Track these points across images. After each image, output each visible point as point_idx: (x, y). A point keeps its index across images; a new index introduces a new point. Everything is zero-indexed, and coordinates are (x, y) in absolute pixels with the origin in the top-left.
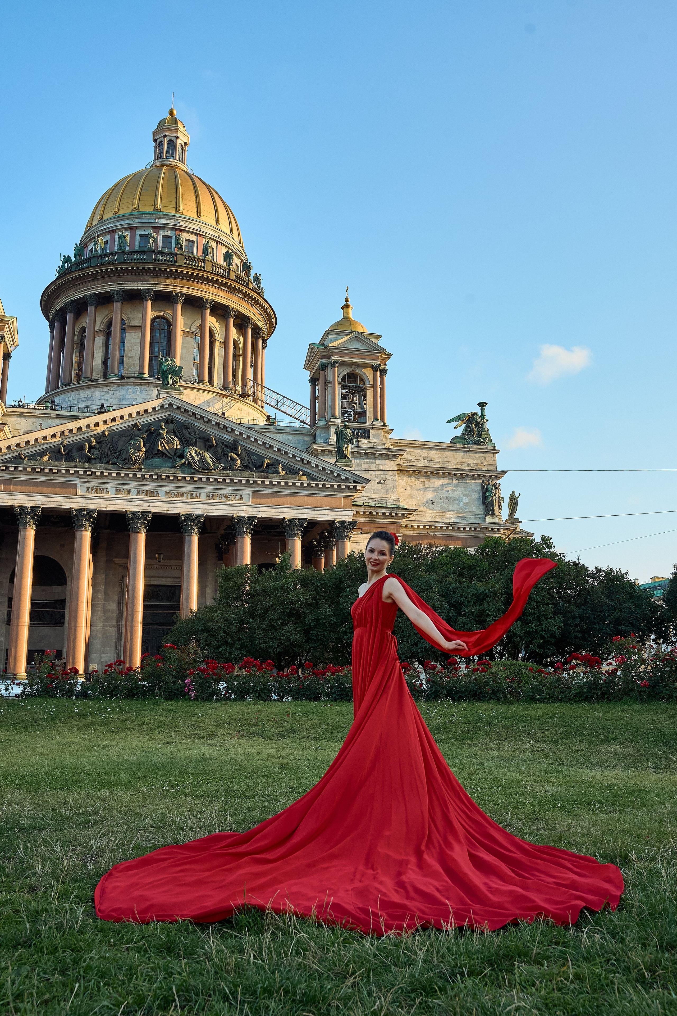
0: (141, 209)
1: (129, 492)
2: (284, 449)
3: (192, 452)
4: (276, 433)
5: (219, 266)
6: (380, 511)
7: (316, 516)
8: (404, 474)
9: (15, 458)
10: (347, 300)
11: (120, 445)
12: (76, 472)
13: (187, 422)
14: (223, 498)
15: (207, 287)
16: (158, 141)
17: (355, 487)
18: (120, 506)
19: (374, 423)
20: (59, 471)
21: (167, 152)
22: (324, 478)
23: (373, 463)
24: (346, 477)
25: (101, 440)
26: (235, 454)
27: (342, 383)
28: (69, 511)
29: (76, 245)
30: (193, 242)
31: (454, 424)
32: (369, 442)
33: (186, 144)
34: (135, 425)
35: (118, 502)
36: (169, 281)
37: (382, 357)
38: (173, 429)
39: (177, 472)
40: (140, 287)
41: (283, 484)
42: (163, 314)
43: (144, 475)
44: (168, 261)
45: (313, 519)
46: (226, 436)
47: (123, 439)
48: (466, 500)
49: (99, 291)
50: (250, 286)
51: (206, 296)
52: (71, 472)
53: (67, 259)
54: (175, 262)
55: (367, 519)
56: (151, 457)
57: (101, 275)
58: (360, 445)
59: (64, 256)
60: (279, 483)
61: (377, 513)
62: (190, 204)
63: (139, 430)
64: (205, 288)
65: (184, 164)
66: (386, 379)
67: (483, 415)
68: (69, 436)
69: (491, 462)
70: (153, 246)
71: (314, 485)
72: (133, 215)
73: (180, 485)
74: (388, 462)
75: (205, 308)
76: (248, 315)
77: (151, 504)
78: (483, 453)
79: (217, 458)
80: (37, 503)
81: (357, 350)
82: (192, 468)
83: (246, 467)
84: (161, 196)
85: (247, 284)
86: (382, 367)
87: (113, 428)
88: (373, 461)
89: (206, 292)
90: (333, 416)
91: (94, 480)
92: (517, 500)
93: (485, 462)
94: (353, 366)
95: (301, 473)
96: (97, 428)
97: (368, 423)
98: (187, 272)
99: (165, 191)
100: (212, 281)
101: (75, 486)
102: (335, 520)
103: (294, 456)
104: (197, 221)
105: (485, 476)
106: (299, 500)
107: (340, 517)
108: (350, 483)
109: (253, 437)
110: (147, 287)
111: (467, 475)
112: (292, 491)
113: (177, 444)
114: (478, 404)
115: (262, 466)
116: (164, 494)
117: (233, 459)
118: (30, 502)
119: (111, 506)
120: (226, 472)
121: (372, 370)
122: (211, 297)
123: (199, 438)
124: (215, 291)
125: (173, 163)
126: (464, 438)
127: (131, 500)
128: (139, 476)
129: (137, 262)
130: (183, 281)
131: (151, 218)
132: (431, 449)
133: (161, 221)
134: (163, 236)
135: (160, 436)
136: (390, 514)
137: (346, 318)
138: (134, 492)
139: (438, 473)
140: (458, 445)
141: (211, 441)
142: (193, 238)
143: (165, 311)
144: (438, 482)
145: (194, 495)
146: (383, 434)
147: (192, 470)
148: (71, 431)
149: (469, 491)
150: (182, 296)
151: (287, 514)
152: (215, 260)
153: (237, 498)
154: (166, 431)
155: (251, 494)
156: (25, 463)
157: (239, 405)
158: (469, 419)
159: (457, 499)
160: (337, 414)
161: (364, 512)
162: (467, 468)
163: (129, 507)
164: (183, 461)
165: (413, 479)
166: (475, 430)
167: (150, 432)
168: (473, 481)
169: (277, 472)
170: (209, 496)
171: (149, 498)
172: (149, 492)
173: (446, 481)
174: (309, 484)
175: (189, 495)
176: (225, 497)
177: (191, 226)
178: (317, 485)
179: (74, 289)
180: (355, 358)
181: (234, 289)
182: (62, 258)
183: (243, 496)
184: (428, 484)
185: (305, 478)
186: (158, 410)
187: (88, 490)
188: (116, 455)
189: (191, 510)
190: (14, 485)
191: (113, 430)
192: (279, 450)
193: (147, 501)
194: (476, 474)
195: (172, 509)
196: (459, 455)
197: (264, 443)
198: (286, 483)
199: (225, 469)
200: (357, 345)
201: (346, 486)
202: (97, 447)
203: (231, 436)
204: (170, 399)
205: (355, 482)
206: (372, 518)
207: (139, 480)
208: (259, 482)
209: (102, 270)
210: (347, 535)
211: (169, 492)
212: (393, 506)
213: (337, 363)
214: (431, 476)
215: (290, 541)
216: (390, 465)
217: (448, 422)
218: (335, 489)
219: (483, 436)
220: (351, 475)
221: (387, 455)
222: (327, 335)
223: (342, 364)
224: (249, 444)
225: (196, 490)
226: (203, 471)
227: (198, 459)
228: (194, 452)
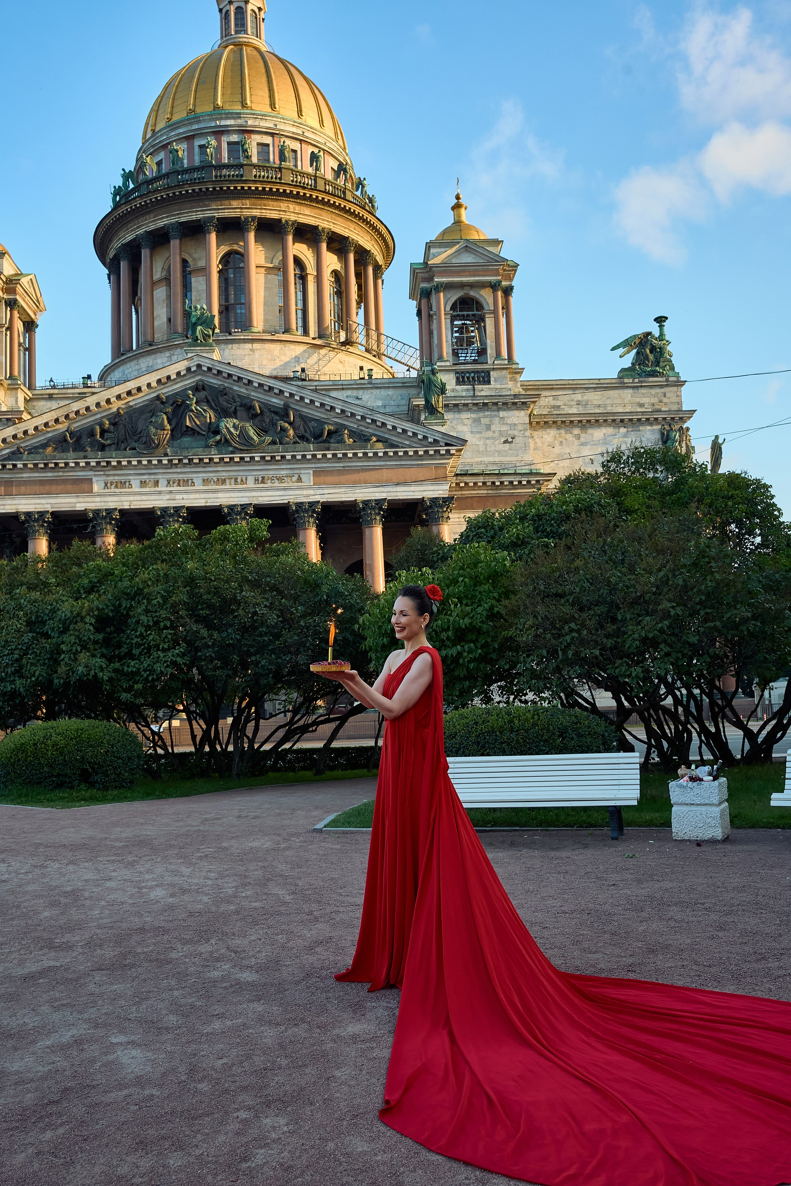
0: (198, 110)
1: (156, 483)
2: (349, 410)
3: (229, 424)
4: (372, 388)
5: (303, 174)
6: (506, 480)
7: (398, 494)
8: (550, 427)
9: (13, 453)
10: (458, 197)
11: (141, 426)
12: (88, 464)
13: (222, 387)
14: (276, 481)
15: (286, 205)
16: (224, 11)
17: (448, 451)
18: (147, 503)
19: (496, 362)
20: (67, 464)
21: (236, 25)
22: (407, 443)
23: (495, 416)
24: (435, 440)
25: (116, 420)
26: (286, 422)
27: (451, 312)
28: (84, 513)
30: (268, 145)
31: (621, 350)
32: (490, 389)
33: (260, 9)
34: (158, 398)
35: (144, 497)
36: (235, 203)
37: (505, 270)
38: (206, 398)
39: (213, 453)
40: (200, 216)
41: (350, 455)
42: (235, 247)
43: (172, 460)
44: (233, 176)
45: (396, 498)
46: (274, 400)
47: (144, 417)
49: (152, 227)
50: (349, 196)
51: (284, 217)
52: (81, 464)
53: (117, 192)
54: (242, 176)
55: (490, 492)
56: (180, 436)
57: (152, 206)
58: (477, 393)
59: (115, 187)
60: (345, 455)
61: (502, 483)
62: (261, 93)
63: (163, 403)
64: (283, 206)
65: (260, 39)
66: (514, 300)
67: (662, 334)
68: (77, 420)
69: (674, 399)
70: (212, 159)
71: (392, 454)
72: (188, 119)
73: (220, 469)
74: (516, 413)
75: (286, 233)
76: (346, 235)
77: (185, 496)
78: (661, 386)
79: (263, 430)
80: (46, 506)
81: (467, 265)
82: (231, 446)
83: (302, 438)
84: (223, 87)
85: (344, 193)
86: (504, 283)
87: (131, 404)
88: (496, 413)
89: (285, 211)
90: (441, 358)
91: (112, 472)
92: (721, 448)
93: (665, 400)
94: (465, 288)
95: (374, 439)
96: (110, 406)
97: (489, 362)
98: (257, 188)
99: (228, 80)
100: (291, 195)
101: (90, 481)
102: (423, 498)
103: (363, 418)
104: (270, 116)
105: (664, 419)
106: (374, 475)
107: (432, 493)
108: (441, 446)
109: (307, 398)
110: (208, 214)
111: (639, 420)
112: (365, 464)
113: (210, 416)
114: (655, 320)
115: (321, 435)
116: (201, 481)
117: (283, 430)
118: (37, 506)
119: (136, 503)
120: (275, 447)
121: (491, 290)
122: (293, 218)
123: (241, 406)
124: (298, 208)
125: (244, 40)
126: (635, 369)
127: (160, 493)
128: (165, 462)
129: (193, 182)
130: (253, 201)
131: (211, 120)
132: (587, 389)
133: (224, 123)
134: (229, 143)
135: (188, 408)
136: (520, 482)
137: (458, 222)
138: (163, 483)
139: (597, 421)
140: (626, 380)
141: (254, 409)
142: (268, 140)
143: (237, 244)
144: (598, 433)
145: (239, 480)
146: (509, 376)
147: (231, 449)
148: (77, 413)
150: (253, 220)
151: (361, 495)
152: (299, 168)
153: (294, 479)
154: (194, 401)
155: (311, 472)
156: (24, 458)
157: (341, 356)
158: (640, 343)
160: (445, 355)
162: (639, 410)
163: (158, 502)
164: (218, 438)
165: (563, 431)
166: (651, 357)
167: (177, 405)
168: (649, 428)
169: (342, 441)
170: (258, 480)
171: (182, 488)
172: (181, 482)
173: (610, 430)
174: (386, 453)
175: (233, 481)
176: (278, 479)
177: (263, 124)
178: (396, 453)
179: (125, 229)
180: (466, 276)
181: (322, 202)
182: (113, 190)
183: (301, 476)
184: (584, 437)
185: (380, 445)
186: (185, 375)
187: (106, 485)
188: (136, 438)
189: (236, 499)
190: (16, 486)
191: (131, 406)
192: (343, 411)
193: (179, 492)
194: (652, 417)
195: (212, 500)
196: (627, 394)
197: (322, 405)
198: (355, 454)
199: (273, 443)
200: (467, 259)
201: (435, 451)
202: (112, 430)
203: (282, 400)
204: (197, 359)
205: (447, 445)
206: (496, 489)
207: (165, 467)
208: (319, 456)
209: (151, 200)
210: (442, 516)
211: (207, 480)
212: (524, 471)
213: (442, 286)
214: (588, 425)
215: (367, 529)
216: (519, 417)
217: (613, 349)
218: (421, 456)
219: (661, 364)
220: (441, 436)
221: (515, 404)
222: (429, 250)
223: (449, 287)
224: (306, 408)
225: (240, 473)
226: (245, 448)
227: (238, 433)
228: (232, 424)
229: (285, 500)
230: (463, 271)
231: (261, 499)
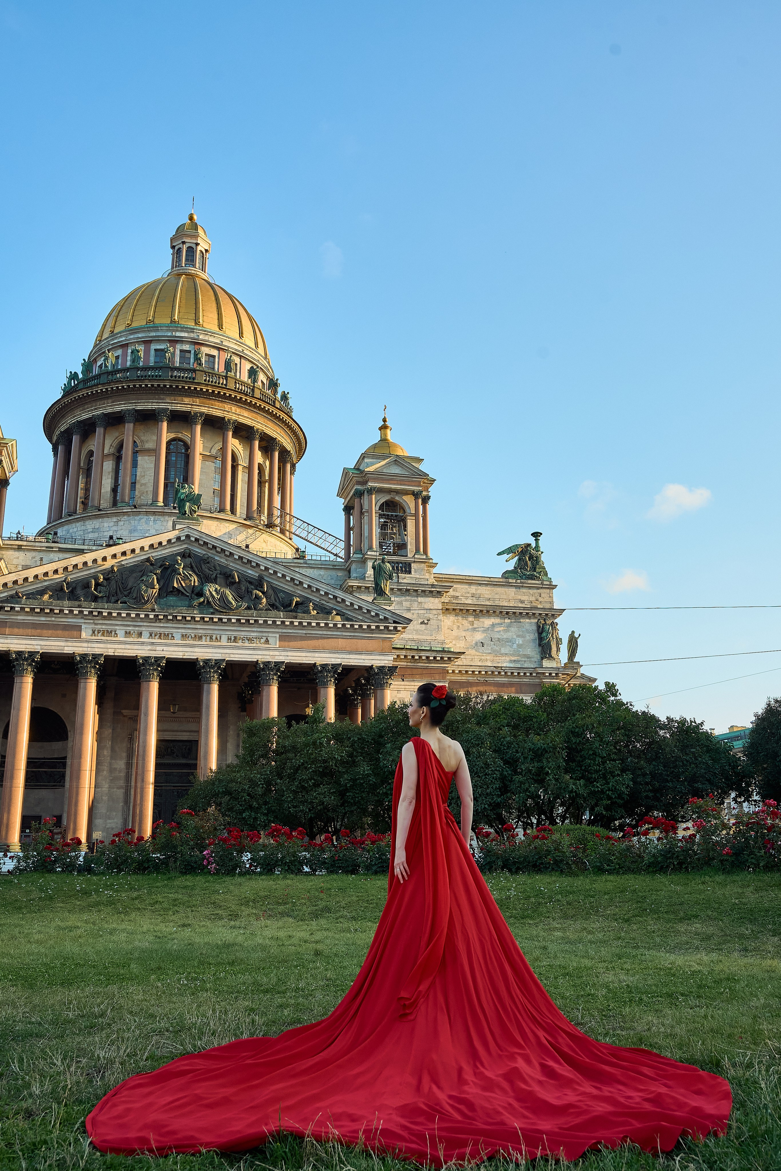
0: (157, 321)
1: (140, 635)
2: (315, 585)
3: (211, 589)
4: (307, 567)
5: (243, 383)
6: (424, 655)
7: (351, 661)
8: (450, 613)
9: (12, 596)
10: (384, 420)
12: (81, 612)
13: (206, 556)
14: (247, 641)
15: (229, 406)
16: (176, 248)
17: (396, 628)
18: (130, 651)
19: (416, 556)
20: (61, 611)
21: (187, 260)
22: (360, 618)
23: (415, 601)
24: (385, 617)
25: (110, 576)
26: (260, 591)
27: (380, 511)
28: (72, 656)
29: (84, 359)
30: (214, 357)
31: (506, 556)
32: (411, 577)
33: (207, 251)
34: (148, 560)
35: (128, 646)
36: (187, 400)
37: (424, 483)
38: (191, 564)
39: (195, 612)
40: (154, 406)
41: (314, 624)
42: (180, 436)
43: (158, 615)
44: (187, 377)
45: (349, 664)
46: (250, 572)
47: (134, 575)
48: (520, 641)
49: (110, 410)
50: (277, 405)
51: (227, 416)
52: (75, 612)
53: (73, 377)
54: (194, 379)
55: (409, 664)
56: (165, 595)
57: (112, 393)
58: (401, 581)
59: (71, 372)
60: (309, 624)
61: (420, 657)
62: (211, 315)
63: (152, 564)
64: (227, 407)
65: (205, 272)
66: (429, 507)
67: (537, 546)
68: (73, 572)
69: (547, 599)
70: (169, 361)
71: (349, 626)
72: (148, 328)
73: (199, 627)
74: (431, 599)
75: (227, 430)
76: (275, 437)
77: (165, 648)
78: (538, 588)
79: (240, 597)
80: (36, 647)
81: (396, 475)
82: (212, 607)
83: (273, 606)
84: (179, 307)
85: (274, 402)
86: (424, 493)
87: (123, 563)
88: (415, 598)
89: (228, 411)
90: (370, 548)
91: (100, 622)
92: (577, 641)
93: (540, 599)
94: (392, 493)
95: (335, 613)
96: (105, 563)
97: (409, 556)
98: (208, 390)
99: (184, 301)
100: (235, 399)
101: (79, 628)
102: (372, 665)
103: (326, 594)
104: (217, 334)
105: (540, 614)
106: (333, 642)
107: (379, 662)
108: (389, 623)
109: (280, 573)
110: (163, 406)
111: (521, 613)
112: (325, 633)
113: (195, 580)
114: (532, 535)
115: (290, 605)
116: (180, 636)
117: (257, 597)
118: (28, 646)
119: (120, 651)
120: (250, 612)
121: (413, 498)
122: (234, 417)
123: (220, 574)
125: (194, 272)
126: (517, 571)
127: (143, 643)
128: (151, 617)
129: (152, 378)
130: (202, 400)
131: (168, 331)
132: (480, 584)
133: (179, 334)
134: (181, 351)
135: (175, 571)
136: (435, 658)
137: (384, 440)
138: (146, 634)
139: (488, 612)
140: (510, 581)
141: (233, 578)
142: (214, 352)
143: (182, 433)
144: (488, 622)
145: (214, 638)
146: (426, 569)
147: (212, 610)
148: (75, 566)
150: (201, 415)
151: (319, 659)
152: (238, 377)
153: (263, 641)
154: (182, 566)
155: (278, 636)
156: (23, 602)
157: (265, 536)
158: (522, 551)
159: (508, 640)
160: (374, 547)
161: (405, 656)
162: (521, 605)
163: (140, 652)
164: (202, 600)
165: (460, 618)
166: (529, 563)
167: (165, 568)
168: (528, 621)
169: (308, 612)
170: (231, 639)
171: (163, 641)
172: (162, 635)
173: (497, 620)
174: (343, 625)
175: (208, 638)
176: (248, 640)
177: (212, 339)
178: (352, 626)
179: (81, 409)
180: (394, 484)
181: (259, 408)
182: (69, 374)
183: (269, 638)
184: (476, 624)
185: (338, 618)
186: (174, 543)
187: (94, 632)
188: (126, 593)
189: (210, 655)
190: (9, 627)
191: (123, 565)
192: (309, 586)
193: (160, 644)
194: (531, 612)
195: (189, 654)
196: (511, 592)
197: (292, 580)
198: (318, 624)
199: (248, 608)
200: (396, 470)
201: (385, 627)
202: (105, 584)
203: (256, 572)
204: (187, 530)
205: (395, 622)
206: (414, 662)
207: (151, 621)
208: (287, 623)
209: (112, 388)
210: (387, 683)
211: (186, 635)
212: (438, 649)
213: (374, 489)
214: (480, 615)
215: (322, 689)
216: (434, 603)
217: (499, 554)
218: (373, 630)
219: (537, 570)
220: (390, 614)
221: (431, 592)
222: (363, 459)
223: (380, 491)
224: (276, 580)
225: (216, 632)
226: (224, 611)
227: (219, 597)
228: (214, 589)
229: (254, 659)
230: (392, 480)
231: (232, 656)
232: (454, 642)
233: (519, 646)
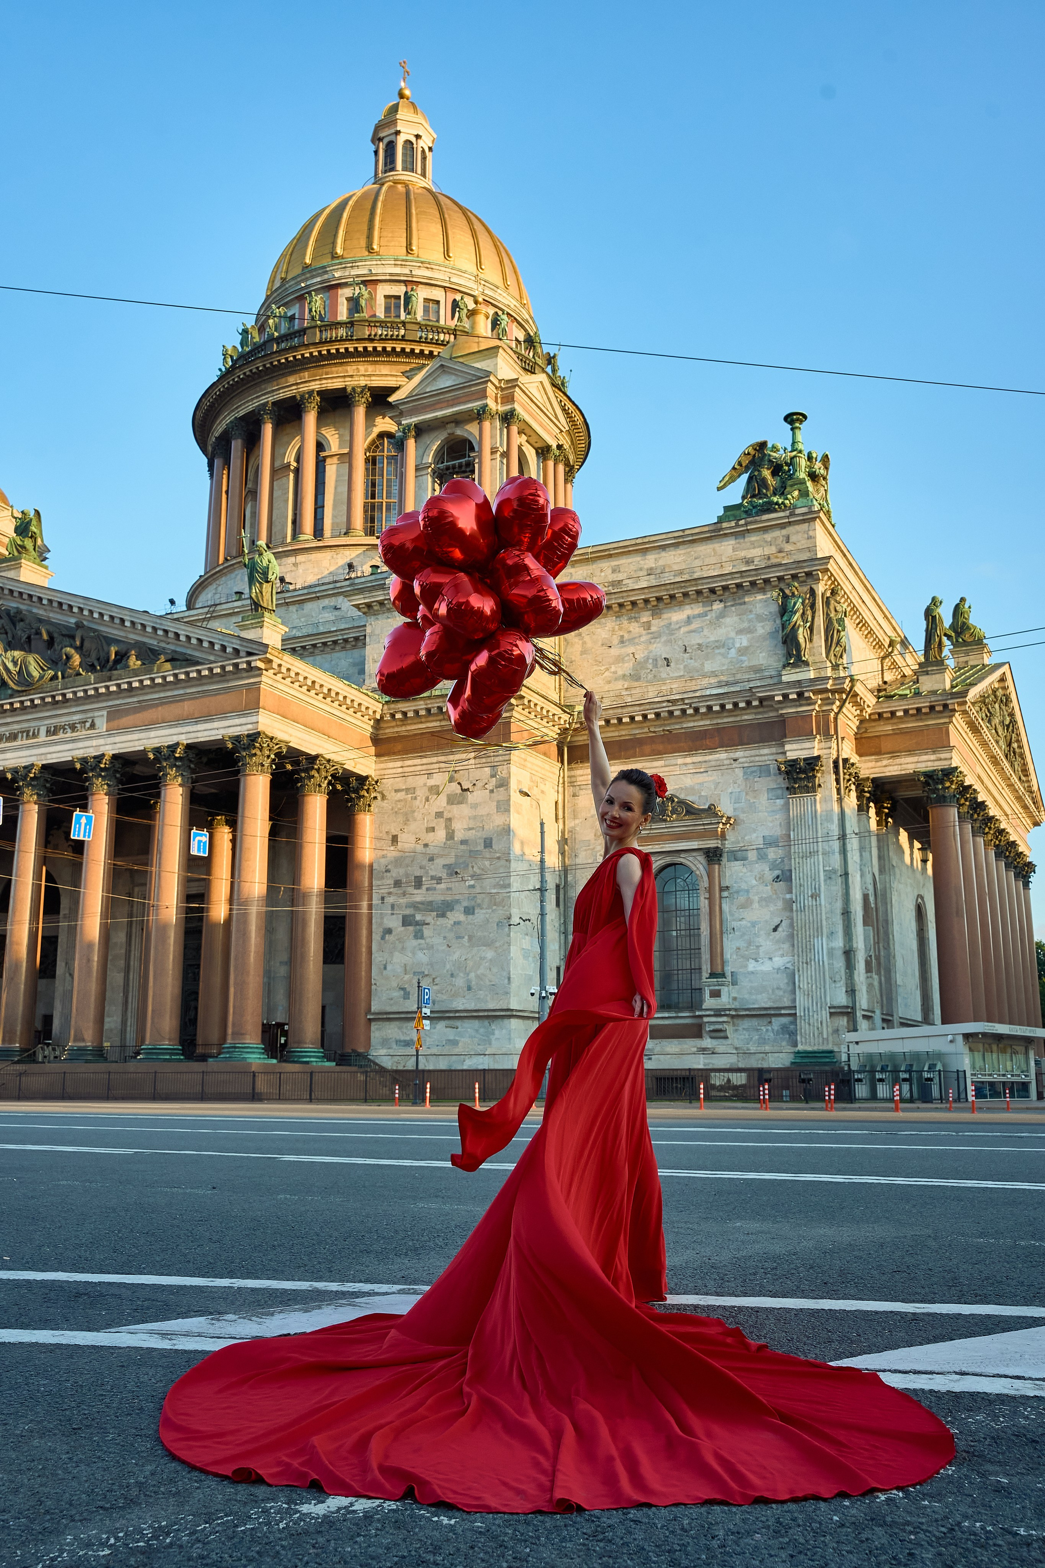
2: (135, 620)
3: (7, 660)
7: (199, 734)
14: (69, 730)
15: (355, 367)
22: (208, 657)
26: (73, 647)
27: (433, 465)
29: (220, 370)
40: (255, 405)
41: (136, 685)
46: (64, 619)
48: (743, 641)
51: (350, 383)
60: (130, 685)
62: (356, 236)
64: (351, 369)
69: (804, 543)
71: (183, 677)
73: (9, 720)
75: (356, 406)
78: (782, 526)
81: (444, 392)
83: (85, 668)
86: (501, 408)
89: (351, 376)
93: (788, 547)
94: (449, 426)
95: (164, 658)
103: (154, 629)
104: (365, 261)
105: (781, 578)
108: (241, 657)
110: (262, 400)
111: (739, 586)
112: (162, 695)
115: (107, 659)
117: (68, 658)
120: (57, 683)
121: (479, 422)
124: (370, 369)
126: (744, 505)
132: (663, 548)
139: (686, 595)
140: (729, 525)
141: (41, 633)
144: (677, 616)
145: (31, 733)
149: (750, 621)
150: (315, 395)
151: (151, 741)
153: (87, 725)
155: (105, 713)
158: (752, 462)
159: (720, 645)
162: (740, 569)
165: (625, 621)
166: (772, 480)
168: (760, 597)
169: (129, 665)
170: (50, 731)
173: (694, 610)
174: (177, 676)
175: (25, 734)
176: (71, 728)
178: (188, 674)
183: (95, 719)
184: (656, 625)
185: (169, 665)
189: (24, 760)
192: (133, 623)
194: (759, 579)
196: (725, 546)
197: (112, 618)
198: (141, 683)
199: (56, 678)
200: (441, 382)
201: (234, 666)
205: (250, 654)
208: (103, 691)
213: (409, 429)
214: (661, 605)
218: (220, 675)
219: (786, 489)
223: (426, 429)
225: (33, 724)
226: (24, 688)
227: (17, 669)
228: (11, 658)
229: (66, 757)
230: (439, 402)
231: (49, 756)
232: (613, 669)
233: (742, 651)
